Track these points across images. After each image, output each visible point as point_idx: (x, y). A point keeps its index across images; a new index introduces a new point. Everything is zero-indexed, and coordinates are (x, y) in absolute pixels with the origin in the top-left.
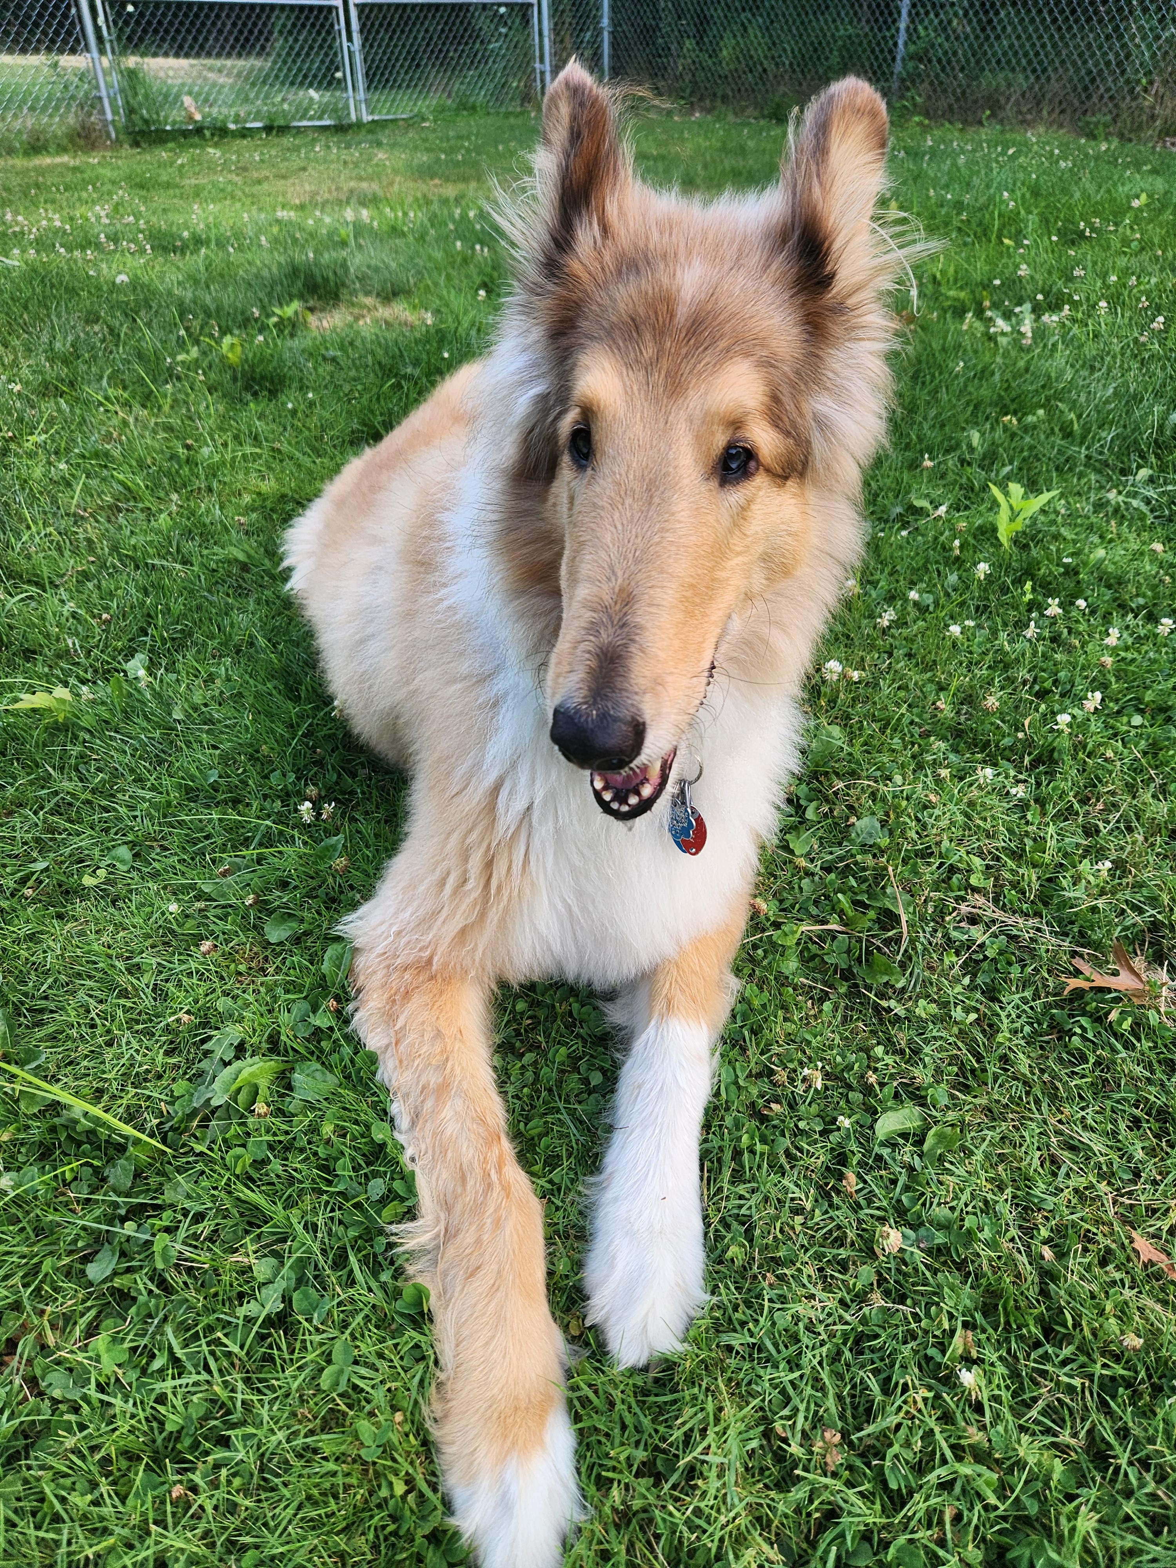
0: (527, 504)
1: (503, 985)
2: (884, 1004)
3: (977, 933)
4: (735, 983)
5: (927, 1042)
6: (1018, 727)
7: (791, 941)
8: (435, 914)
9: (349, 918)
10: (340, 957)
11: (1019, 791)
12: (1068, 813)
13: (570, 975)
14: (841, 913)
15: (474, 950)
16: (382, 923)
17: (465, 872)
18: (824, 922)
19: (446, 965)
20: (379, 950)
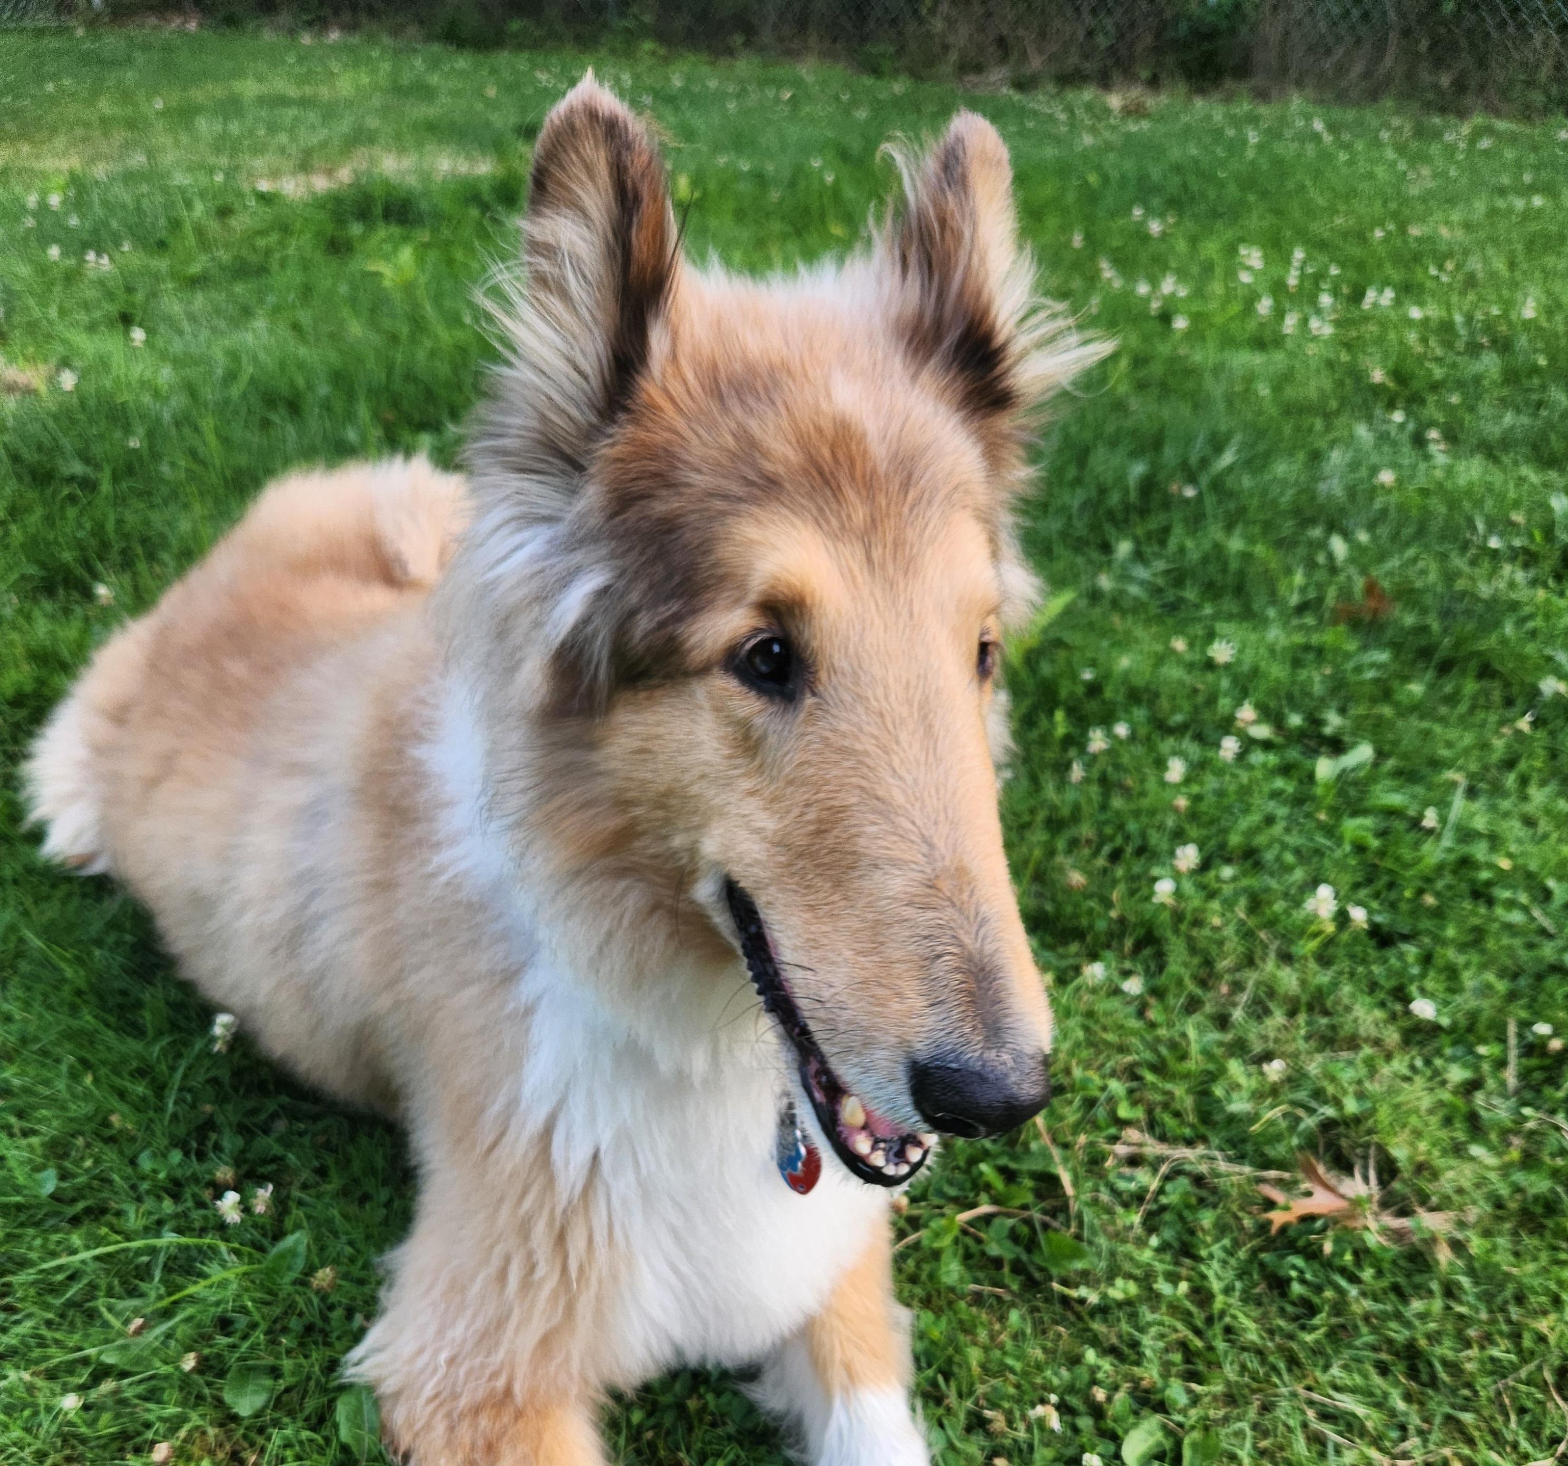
0: (566, 756)
1: (617, 1396)
2: (1074, 1293)
3: (1145, 1179)
4: (904, 1315)
5: (1142, 1330)
6: (1108, 904)
7: (946, 1241)
8: (500, 1323)
9: (357, 1353)
10: (358, 1411)
11: (1134, 986)
12: (1193, 1005)
13: (692, 1358)
14: (988, 1187)
15: (567, 1360)
16: (420, 1351)
17: (530, 1254)
18: (973, 1206)
19: (533, 1393)
20: (428, 1391)
